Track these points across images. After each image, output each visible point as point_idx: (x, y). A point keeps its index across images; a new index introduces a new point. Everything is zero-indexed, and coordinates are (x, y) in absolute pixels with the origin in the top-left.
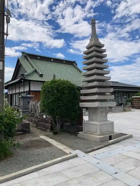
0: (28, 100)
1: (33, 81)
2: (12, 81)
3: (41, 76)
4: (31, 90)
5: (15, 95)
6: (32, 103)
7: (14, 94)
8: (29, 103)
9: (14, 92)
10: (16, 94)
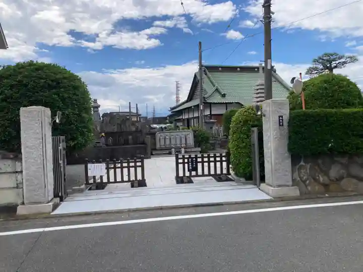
0: (211, 125)
1: (214, 103)
2: (187, 101)
3: (224, 96)
4: (212, 113)
5: (192, 120)
6: (215, 128)
7: (191, 118)
8: (211, 128)
9: (191, 116)
10: (194, 118)
